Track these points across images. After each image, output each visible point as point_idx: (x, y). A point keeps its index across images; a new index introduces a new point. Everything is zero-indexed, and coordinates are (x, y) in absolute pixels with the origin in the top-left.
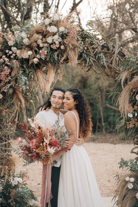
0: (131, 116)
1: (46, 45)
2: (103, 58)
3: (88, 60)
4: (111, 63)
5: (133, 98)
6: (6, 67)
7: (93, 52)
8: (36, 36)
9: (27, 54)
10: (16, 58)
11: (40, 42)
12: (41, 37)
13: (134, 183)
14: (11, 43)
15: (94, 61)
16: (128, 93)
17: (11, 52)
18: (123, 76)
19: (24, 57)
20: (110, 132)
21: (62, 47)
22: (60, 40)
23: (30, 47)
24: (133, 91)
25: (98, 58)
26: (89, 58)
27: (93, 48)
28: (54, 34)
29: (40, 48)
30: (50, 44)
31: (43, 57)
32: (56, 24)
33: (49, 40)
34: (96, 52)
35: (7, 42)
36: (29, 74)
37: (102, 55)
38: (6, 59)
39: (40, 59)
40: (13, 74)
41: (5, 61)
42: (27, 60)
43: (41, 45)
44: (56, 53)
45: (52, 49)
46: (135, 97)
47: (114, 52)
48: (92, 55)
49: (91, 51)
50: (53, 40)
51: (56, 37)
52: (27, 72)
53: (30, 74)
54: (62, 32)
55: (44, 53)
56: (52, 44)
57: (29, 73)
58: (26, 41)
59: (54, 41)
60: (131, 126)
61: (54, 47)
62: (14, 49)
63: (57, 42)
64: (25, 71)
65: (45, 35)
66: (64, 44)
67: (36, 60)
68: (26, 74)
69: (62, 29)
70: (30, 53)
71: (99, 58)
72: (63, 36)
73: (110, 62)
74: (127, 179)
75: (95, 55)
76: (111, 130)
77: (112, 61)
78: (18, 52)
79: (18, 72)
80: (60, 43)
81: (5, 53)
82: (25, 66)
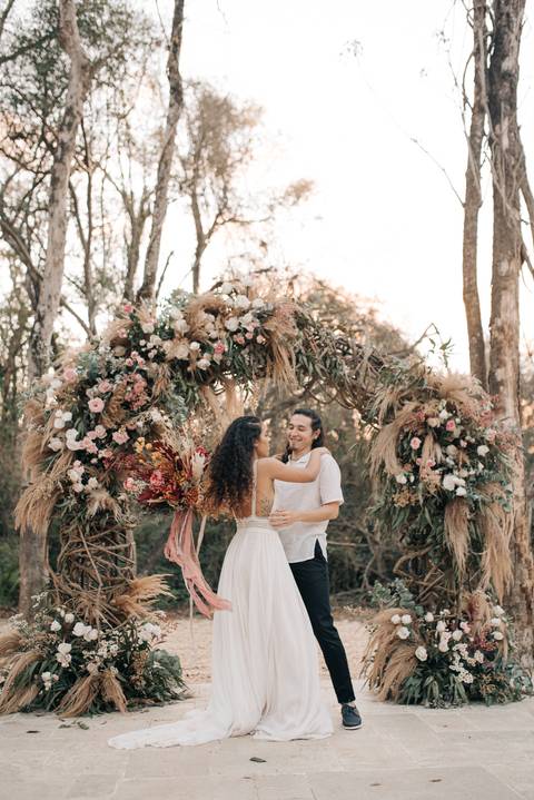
0: (403, 480)
1: (224, 334)
2: (341, 365)
3: (311, 368)
5: (405, 445)
6: (139, 376)
7: (321, 353)
9: (181, 351)
10: (160, 358)
11: (209, 326)
12: (212, 318)
13: (410, 627)
14: (147, 327)
15: (322, 370)
16: (394, 435)
19: (179, 357)
21: (260, 339)
22: (257, 324)
23: (190, 337)
24: (406, 430)
25: (330, 366)
26: (314, 365)
27: (319, 346)
30: (232, 334)
31: (218, 358)
33: (232, 324)
35: (139, 327)
36: (187, 393)
38: (140, 359)
39: (213, 362)
40: (156, 391)
41: (136, 363)
42: (184, 363)
43: (214, 334)
44: (245, 351)
46: (409, 442)
47: (362, 356)
48: (318, 358)
49: (317, 350)
50: (240, 324)
51: (248, 317)
52: (184, 388)
53: (190, 391)
54: (260, 309)
55: (221, 350)
56: (238, 331)
57: (188, 390)
58: (181, 326)
59: (243, 326)
61: (241, 339)
62: (155, 339)
63: (250, 328)
64: (178, 386)
66: (264, 333)
67: (204, 363)
68: (182, 391)
69: (258, 303)
70: (195, 346)
71: (334, 366)
72: (261, 316)
74: (396, 619)
75: (325, 358)
77: (358, 372)
78: (167, 345)
79: (165, 386)
80: (256, 330)
81: (138, 348)
82: (179, 375)
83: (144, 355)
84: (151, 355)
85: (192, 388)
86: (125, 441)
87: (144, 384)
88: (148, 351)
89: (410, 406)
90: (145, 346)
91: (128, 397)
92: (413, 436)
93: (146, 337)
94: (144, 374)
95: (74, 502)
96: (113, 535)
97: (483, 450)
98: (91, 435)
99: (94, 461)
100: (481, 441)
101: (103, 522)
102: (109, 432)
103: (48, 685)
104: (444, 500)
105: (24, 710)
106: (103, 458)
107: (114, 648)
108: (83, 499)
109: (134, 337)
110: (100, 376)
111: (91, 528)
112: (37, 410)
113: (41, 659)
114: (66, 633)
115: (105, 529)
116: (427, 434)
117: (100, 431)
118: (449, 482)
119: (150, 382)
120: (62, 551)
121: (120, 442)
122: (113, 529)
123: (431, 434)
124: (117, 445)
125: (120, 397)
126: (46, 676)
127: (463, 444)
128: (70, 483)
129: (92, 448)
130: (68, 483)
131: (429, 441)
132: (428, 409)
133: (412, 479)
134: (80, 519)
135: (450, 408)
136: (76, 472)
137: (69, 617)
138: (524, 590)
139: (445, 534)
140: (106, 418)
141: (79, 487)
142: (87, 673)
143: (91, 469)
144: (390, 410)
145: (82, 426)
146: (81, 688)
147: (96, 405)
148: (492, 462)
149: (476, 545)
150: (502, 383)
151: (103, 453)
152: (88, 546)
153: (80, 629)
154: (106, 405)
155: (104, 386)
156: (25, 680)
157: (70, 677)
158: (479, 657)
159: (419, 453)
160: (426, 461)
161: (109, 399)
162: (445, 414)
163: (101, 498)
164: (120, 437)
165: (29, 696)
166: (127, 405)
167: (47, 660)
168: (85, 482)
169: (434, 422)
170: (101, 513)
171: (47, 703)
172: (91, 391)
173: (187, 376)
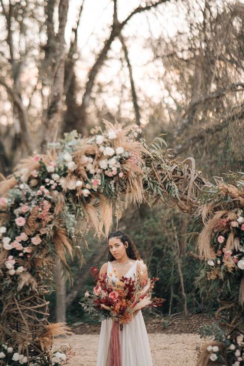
0: (212, 263)
1: (99, 171)
2: (174, 189)
3: (155, 191)
4: (186, 194)
5: (215, 241)
6: (46, 202)
7: (162, 180)
8: (85, 159)
9: (73, 184)
10: (59, 188)
11: (89, 167)
12: (91, 160)
13: (218, 353)
14: (50, 169)
15: (162, 192)
16: (209, 234)
17: (52, 182)
19: (70, 188)
21: (121, 175)
22: (119, 165)
23: (76, 174)
24: (215, 231)
25: (168, 188)
26: (157, 189)
27: (161, 174)
28: (110, 158)
29: (90, 176)
30: (104, 170)
31: (95, 188)
32: (111, 144)
33: (103, 164)
34: (166, 179)
35: (45, 168)
36: (76, 211)
37: (173, 184)
38: (46, 191)
40: (57, 211)
41: (43, 193)
42: (74, 192)
43: (92, 172)
44: (112, 182)
45: (106, 177)
46: (217, 239)
47: (190, 179)
48: (160, 183)
49: (159, 178)
50: (108, 165)
51: (113, 161)
52: (74, 208)
53: (78, 210)
54: (120, 155)
55: (96, 182)
57: (77, 209)
58: (71, 166)
59: (110, 167)
60: (213, 277)
61: (110, 174)
62: (55, 176)
64: (71, 207)
65: (97, 158)
66: (124, 170)
67: (86, 192)
68: (73, 210)
69: (120, 150)
70: (80, 183)
71: (170, 188)
72: (121, 161)
73: (184, 192)
74: (209, 348)
75: (165, 183)
77: (187, 192)
78: (63, 182)
79: (62, 208)
80: (118, 169)
81: (44, 183)
82: (71, 200)
83: (48, 187)
84: (53, 187)
85: (80, 208)
86: (39, 243)
87: (49, 206)
88: (51, 185)
89: (219, 214)
90: (49, 182)
91: (39, 215)
92: (220, 234)
93: (49, 176)
94: (49, 200)
95: (10, 281)
96: (35, 299)
98: (18, 239)
99: (21, 255)
101: (28, 293)
102: (30, 237)
106: (26, 253)
108: (16, 278)
109: (42, 174)
110: (22, 202)
111: (21, 296)
114: (9, 359)
115: (30, 296)
116: (230, 232)
117: (23, 237)
119: (53, 204)
120: (4, 310)
121: (36, 244)
122: (34, 296)
123: (232, 231)
124: (34, 245)
125: (34, 217)
128: (7, 270)
129: (19, 247)
130: (5, 270)
132: (231, 216)
133: (219, 262)
134: (13, 291)
136: (10, 263)
137: (10, 349)
139: (240, 296)
140: (27, 229)
141: (12, 272)
143: (20, 260)
145: (12, 234)
147: (20, 222)
151: (27, 250)
152: (20, 307)
154: (27, 221)
155: (24, 208)
159: (224, 244)
160: (228, 251)
161: (28, 217)
162: (241, 219)
163: (26, 279)
164: (36, 241)
166: (39, 220)
168: (16, 268)
169: (234, 224)
170: (26, 288)
172: (17, 211)
173: (76, 200)
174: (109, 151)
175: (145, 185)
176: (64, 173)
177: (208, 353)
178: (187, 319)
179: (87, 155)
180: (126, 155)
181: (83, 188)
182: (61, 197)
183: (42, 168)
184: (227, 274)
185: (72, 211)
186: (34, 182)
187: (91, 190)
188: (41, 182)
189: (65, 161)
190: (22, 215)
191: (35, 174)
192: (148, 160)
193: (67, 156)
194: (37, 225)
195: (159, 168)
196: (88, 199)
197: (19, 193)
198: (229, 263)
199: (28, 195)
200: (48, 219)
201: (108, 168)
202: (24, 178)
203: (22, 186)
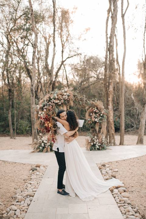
0: (89, 120)
6: (51, 106)
8: (59, 95)
9: (57, 101)
10: (54, 102)
11: (61, 97)
12: (61, 96)
13: (91, 140)
14: (52, 98)
15: (78, 103)
16: (88, 113)
18: (87, 108)
20: (84, 131)
22: (68, 97)
23: (58, 99)
26: (76, 103)
28: (65, 95)
29: (61, 99)
31: (62, 102)
32: (66, 92)
33: (64, 97)
37: (80, 102)
38: (51, 103)
40: (53, 108)
42: (57, 103)
44: (66, 101)
47: (84, 100)
55: (62, 101)
58: (56, 97)
60: (89, 123)
62: (53, 100)
65: (62, 95)
66: (69, 98)
67: (60, 103)
69: (68, 94)
72: (68, 96)
74: (89, 139)
75: (78, 101)
76: (84, 130)
77: (83, 103)
78: (54, 101)
81: (50, 101)
82: (57, 105)
83: (51, 102)
85: (59, 107)
89: (91, 108)
91: (49, 109)
92: (91, 113)
94: (52, 105)
97: (101, 115)
100: (101, 114)
103: (41, 149)
104: (96, 122)
105: (38, 152)
107: (49, 144)
112: (36, 110)
113: (39, 145)
114: (43, 142)
118: (96, 120)
119: (52, 106)
126: (40, 148)
127: (99, 114)
131: (94, 113)
132: (94, 109)
133: (91, 119)
135: (97, 108)
138: (112, 134)
139: (95, 127)
142: (46, 147)
144: (88, 109)
146: (45, 149)
148: (103, 116)
149: (100, 128)
150: (109, 101)
153: (44, 141)
155: (46, 107)
156: (38, 148)
157: (44, 148)
158: (100, 144)
159: (92, 115)
160: (93, 117)
162: (96, 110)
165: (38, 150)
166: (49, 110)
167: (40, 145)
169: (94, 111)
171: (41, 151)
172: (44, 108)
173: (58, 105)
174: (65, 94)
175: (74, 102)
176: (55, 99)
177: (88, 140)
178: (81, 132)
179: (60, 95)
180: (69, 95)
181: (59, 102)
182: (54, 104)
183: (50, 98)
184: (93, 122)
185: (57, 108)
186: (48, 101)
187: (61, 103)
188: (49, 101)
189: (55, 96)
190: (45, 109)
191: (48, 99)
192: (74, 96)
193: (56, 95)
194: (49, 111)
195: (77, 98)
196: (60, 105)
197: (45, 104)
198: (93, 120)
199: (47, 104)
200: (51, 110)
201: (65, 98)
202: (45, 100)
203: (45, 102)
